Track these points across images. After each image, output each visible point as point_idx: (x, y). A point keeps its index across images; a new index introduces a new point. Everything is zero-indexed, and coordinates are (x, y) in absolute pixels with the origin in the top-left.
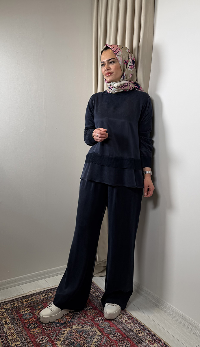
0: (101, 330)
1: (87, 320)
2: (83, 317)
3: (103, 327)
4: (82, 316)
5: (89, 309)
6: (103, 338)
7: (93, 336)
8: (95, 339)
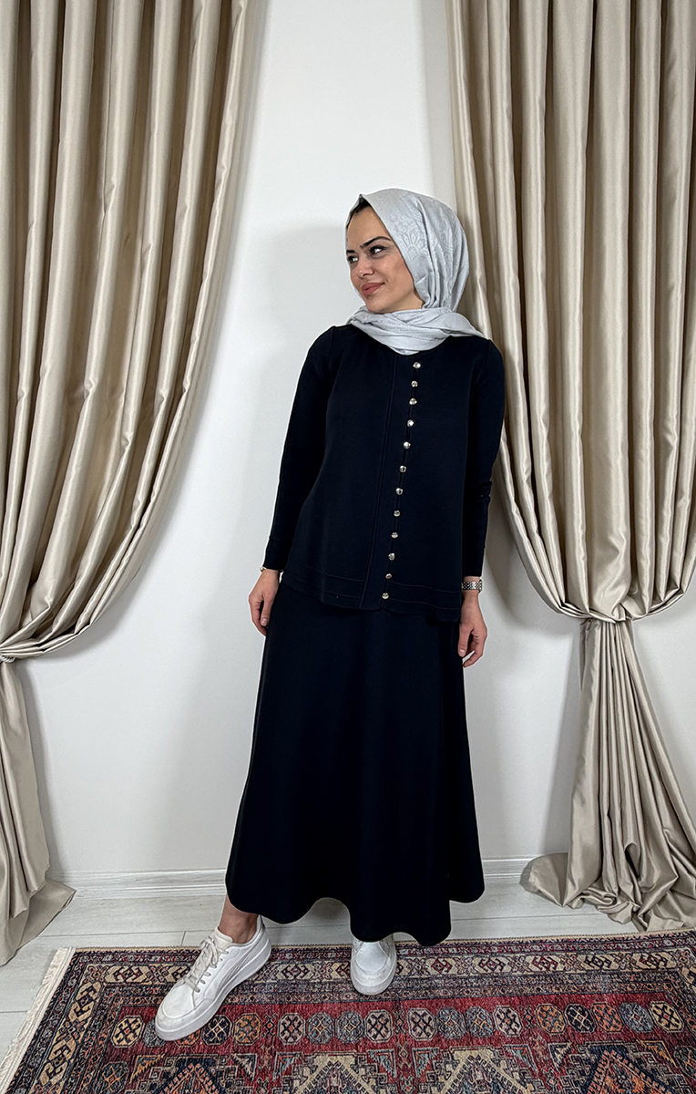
0: (336, 1046)
1: (271, 1062)
2: (248, 1067)
3: (328, 1037)
4: (241, 1067)
5: (227, 1031)
6: (370, 1060)
7: (346, 1080)
8: (364, 1084)
